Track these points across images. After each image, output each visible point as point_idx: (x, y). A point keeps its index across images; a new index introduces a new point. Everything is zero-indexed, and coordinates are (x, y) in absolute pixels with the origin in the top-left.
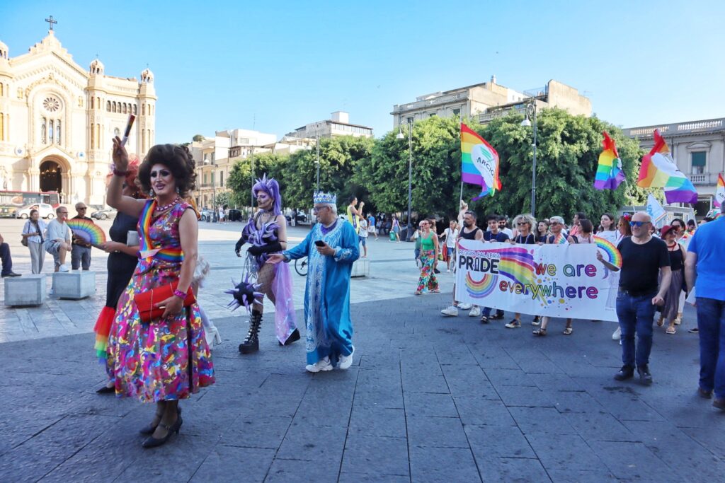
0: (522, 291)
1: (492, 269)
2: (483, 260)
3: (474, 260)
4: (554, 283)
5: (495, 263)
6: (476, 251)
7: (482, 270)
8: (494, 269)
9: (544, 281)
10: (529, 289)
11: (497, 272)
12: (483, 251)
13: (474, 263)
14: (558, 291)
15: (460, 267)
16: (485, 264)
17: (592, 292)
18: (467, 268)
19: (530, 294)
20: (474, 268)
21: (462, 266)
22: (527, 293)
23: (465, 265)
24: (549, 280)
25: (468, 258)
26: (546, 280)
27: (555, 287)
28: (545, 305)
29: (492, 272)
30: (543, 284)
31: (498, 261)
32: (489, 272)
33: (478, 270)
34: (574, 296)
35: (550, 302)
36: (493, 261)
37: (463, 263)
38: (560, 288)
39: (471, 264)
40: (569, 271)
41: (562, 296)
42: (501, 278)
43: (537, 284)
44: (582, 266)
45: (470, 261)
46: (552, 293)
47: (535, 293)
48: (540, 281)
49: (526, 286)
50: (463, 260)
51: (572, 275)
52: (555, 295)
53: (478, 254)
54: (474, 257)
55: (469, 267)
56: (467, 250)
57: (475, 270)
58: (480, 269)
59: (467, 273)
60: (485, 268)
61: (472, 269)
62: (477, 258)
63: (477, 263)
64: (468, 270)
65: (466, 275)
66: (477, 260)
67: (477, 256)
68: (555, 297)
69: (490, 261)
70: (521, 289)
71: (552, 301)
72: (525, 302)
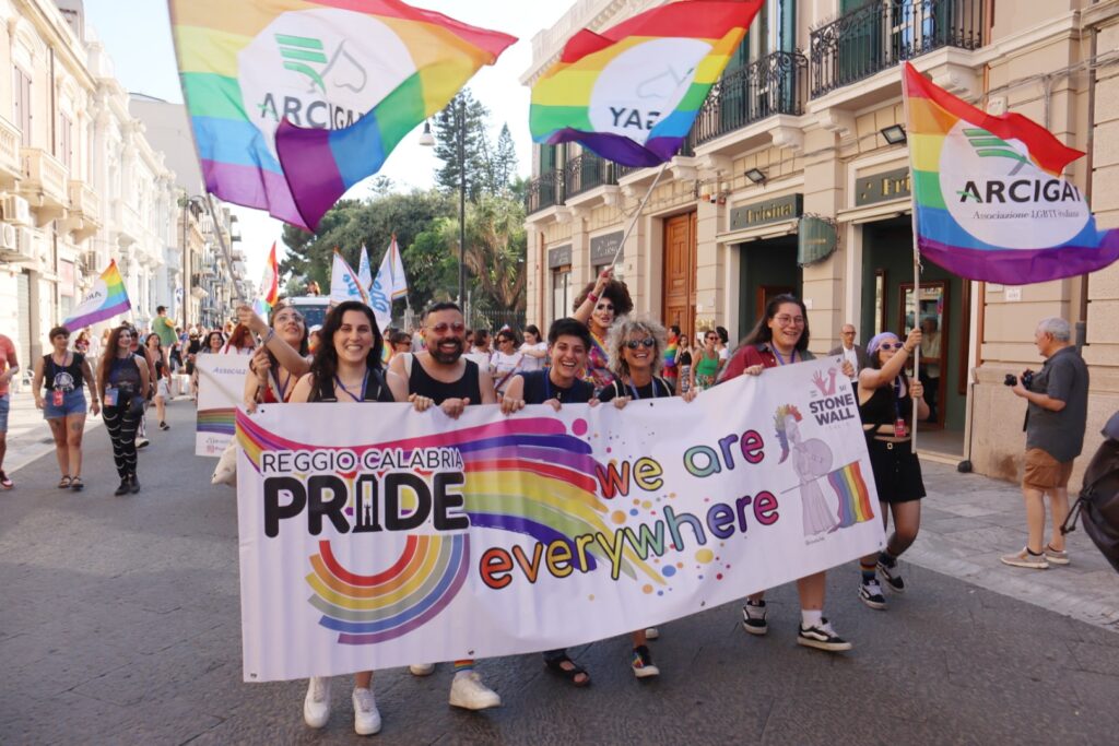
0: (574, 563)
1: (439, 514)
2: (394, 481)
3: (350, 486)
4: (667, 509)
5: (449, 490)
6: (359, 450)
7: (394, 524)
8: (451, 512)
9: (634, 512)
10: (594, 549)
11: (460, 523)
12: (393, 445)
13: (351, 501)
14: (686, 530)
15: (271, 530)
16: (408, 499)
17: (765, 507)
18: (315, 528)
19: (604, 565)
20: (352, 521)
21: (282, 522)
22: (592, 565)
23: (304, 514)
24: (647, 505)
25: (317, 483)
26: (633, 508)
27: (672, 518)
28: (657, 587)
29: (442, 523)
30: (633, 523)
31: (456, 478)
32: (427, 528)
33: (377, 528)
34: (731, 531)
35: (669, 571)
36: (443, 479)
37: (291, 511)
38: (690, 518)
39: (333, 510)
40: (701, 460)
41: (702, 541)
42: (485, 539)
43: (614, 527)
44: (733, 438)
45: (327, 495)
46: (668, 541)
47: (616, 559)
48: (620, 516)
49: (580, 544)
50: (285, 498)
51: (713, 469)
52: (678, 546)
53: (373, 460)
54: (352, 475)
55: (325, 519)
56: (312, 448)
57: (359, 529)
58: (382, 521)
59: (317, 551)
60: (404, 512)
61: (342, 526)
62: (365, 478)
63: (367, 500)
64: (323, 536)
65: (313, 559)
66: (367, 486)
67: (367, 471)
68: (678, 550)
69: (430, 483)
70: (568, 556)
71: (674, 565)
72: (591, 598)
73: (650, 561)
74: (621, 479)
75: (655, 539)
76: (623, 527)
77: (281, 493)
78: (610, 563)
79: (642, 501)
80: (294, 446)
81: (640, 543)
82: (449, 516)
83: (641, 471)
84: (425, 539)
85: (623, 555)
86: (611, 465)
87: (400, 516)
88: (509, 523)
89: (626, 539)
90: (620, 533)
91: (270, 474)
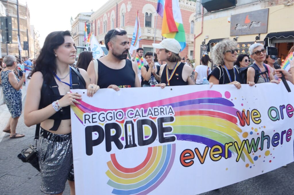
0: (222, 155)
1: (161, 136)
4: (262, 132)
5: (165, 125)
7: (143, 143)
8: (166, 135)
9: (251, 133)
10: (232, 149)
11: (173, 139)
13: (123, 134)
15: (89, 152)
16: (147, 131)
18: (108, 149)
19: (234, 155)
20: (124, 143)
21: (94, 148)
22: (230, 155)
23: (104, 143)
24: (256, 130)
25: (109, 127)
26: (253, 131)
27: (264, 136)
29: (163, 140)
30: (250, 138)
32: (156, 143)
33: (134, 145)
35: (256, 158)
36: (162, 120)
39: (116, 139)
42: (181, 146)
43: (242, 139)
45: (113, 132)
46: (259, 146)
47: (240, 153)
48: (246, 134)
49: (227, 146)
50: (95, 136)
53: (132, 114)
54: (123, 122)
55: (113, 143)
56: (106, 110)
57: (126, 147)
58: (136, 142)
59: (110, 159)
60: (146, 137)
61: (119, 146)
62: (127, 123)
63: (130, 133)
64: (111, 152)
65: (108, 163)
66: (129, 126)
67: (129, 119)
68: (261, 150)
69: (156, 122)
70: (221, 152)
71: (258, 156)
72: (227, 169)
73: (251, 154)
74: (247, 118)
75: (255, 145)
76: (245, 139)
77: (93, 133)
78: (237, 155)
79: (254, 128)
80: (98, 110)
81: (250, 146)
82: (165, 136)
83: (254, 115)
84: (156, 148)
85: (243, 151)
86: (243, 112)
87: (144, 139)
89: (245, 144)
90: (244, 142)
91: (88, 124)
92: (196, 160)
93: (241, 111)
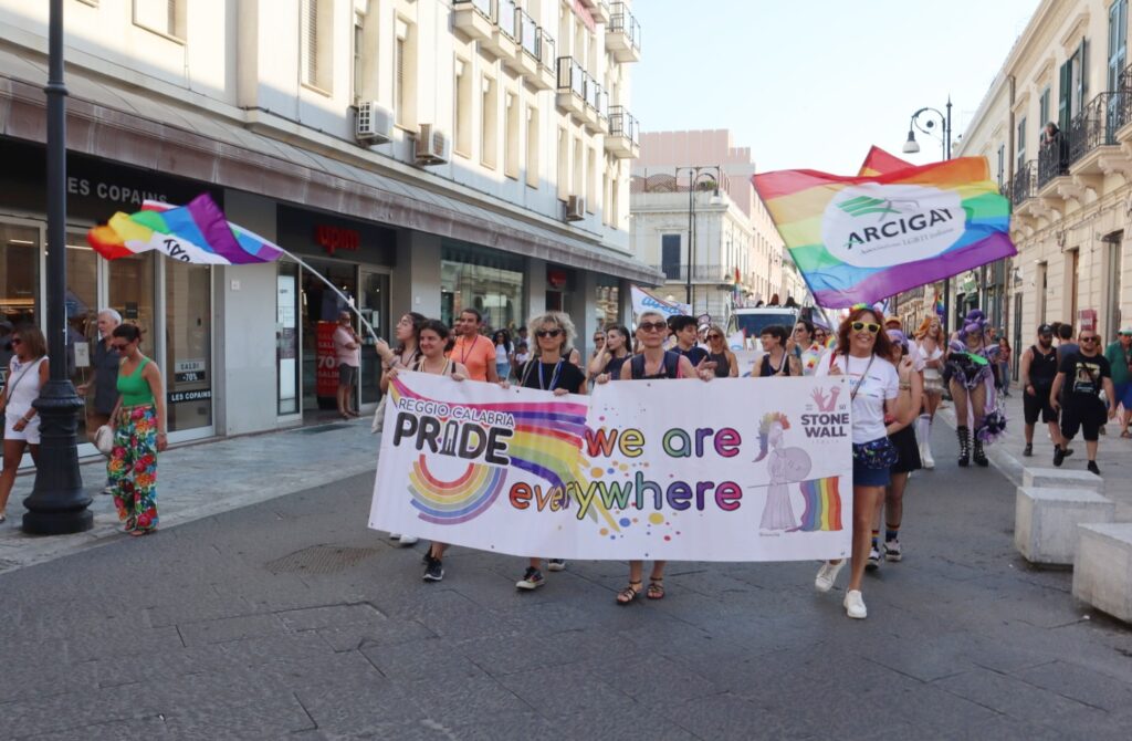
0: (561, 502)
1: (490, 451)
2: (467, 428)
3: (443, 426)
4: (639, 475)
5: (499, 439)
6: (451, 405)
7: (463, 454)
8: (496, 452)
9: (611, 471)
11: (503, 461)
12: (472, 406)
13: (442, 435)
14: (649, 494)
15: (397, 442)
16: (474, 440)
17: (730, 496)
18: (419, 446)
19: (574, 506)
20: (440, 446)
21: (403, 439)
22: (568, 505)
23: (415, 436)
24: (624, 467)
25: (426, 420)
26: (616, 468)
27: (641, 482)
28: (612, 532)
29: (490, 458)
30: (608, 480)
31: (507, 433)
32: (481, 460)
33: (453, 454)
34: (686, 506)
35: (625, 522)
36: (495, 431)
37: (411, 433)
38: (655, 486)
39: (431, 438)
40: (677, 443)
41: (658, 506)
42: (515, 475)
43: (590, 479)
44: (709, 432)
45: (430, 428)
46: (632, 499)
47: (585, 504)
48: (598, 472)
49: (567, 489)
50: (407, 425)
51: (683, 453)
52: (639, 505)
53: (459, 413)
54: (445, 420)
55: (426, 442)
56: (426, 400)
57: (442, 452)
58: (457, 451)
59: (417, 459)
60: (471, 448)
61: (434, 449)
62: (452, 422)
63: (451, 436)
64: (422, 452)
65: (415, 464)
66: (452, 427)
67: (453, 419)
68: (639, 509)
69: (487, 432)
70: (560, 497)
71: (631, 519)
72: (560, 528)
73: (612, 512)
74: (607, 443)
75: (622, 495)
76: (598, 480)
77: (405, 421)
78: (579, 506)
79: (620, 464)
80: (418, 397)
81: (608, 496)
82: (495, 454)
83: (626, 439)
84: (479, 466)
85: (592, 503)
86: (601, 431)
87: (468, 450)
88: (536, 469)
89: (598, 491)
90: (594, 485)
91: (402, 410)
92: (533, 502)
93: (595, 430)
